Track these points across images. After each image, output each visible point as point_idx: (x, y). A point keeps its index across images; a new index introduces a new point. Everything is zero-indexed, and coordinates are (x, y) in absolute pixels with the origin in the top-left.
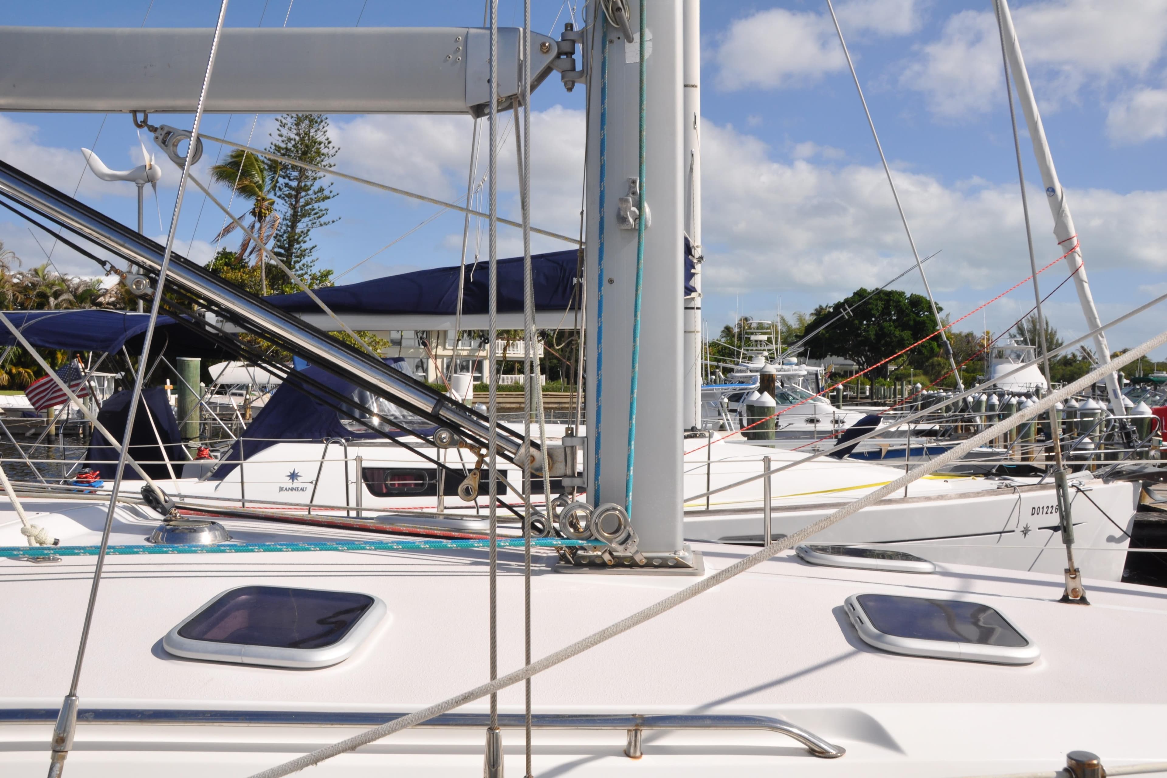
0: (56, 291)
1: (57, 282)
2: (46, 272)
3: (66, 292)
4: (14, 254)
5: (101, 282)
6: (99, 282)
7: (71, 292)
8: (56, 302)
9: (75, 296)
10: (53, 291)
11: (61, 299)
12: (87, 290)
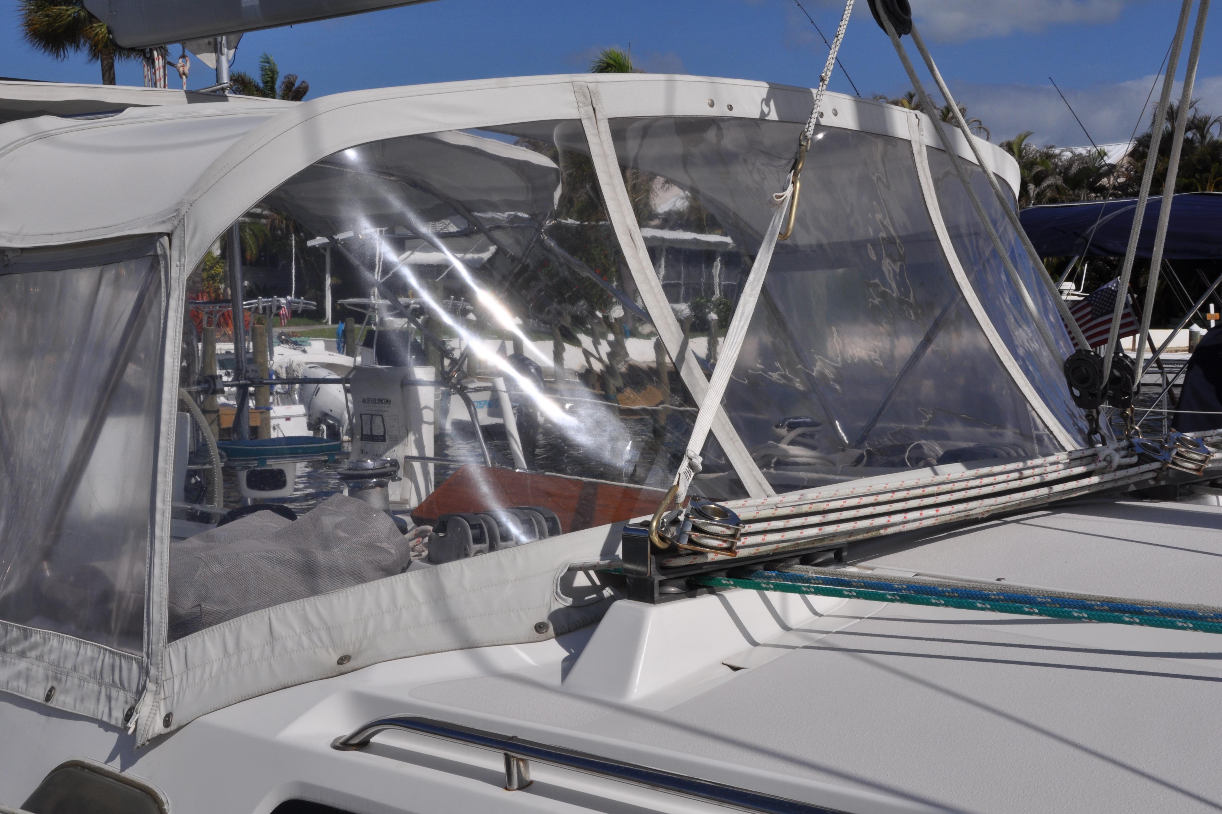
0: (1038, 172)
1: (1038, 160)
2: (1023, 146)
3: (1052, 174)
4: (980, 122)
5: (1105, 154)
6: (1102, 154)
7: (1060, 173)
8: (1037, 190)
9: (1066, 180)
10: (1033, 174)
11: (1045, 184)
12: (1084, 168)
